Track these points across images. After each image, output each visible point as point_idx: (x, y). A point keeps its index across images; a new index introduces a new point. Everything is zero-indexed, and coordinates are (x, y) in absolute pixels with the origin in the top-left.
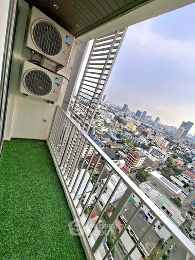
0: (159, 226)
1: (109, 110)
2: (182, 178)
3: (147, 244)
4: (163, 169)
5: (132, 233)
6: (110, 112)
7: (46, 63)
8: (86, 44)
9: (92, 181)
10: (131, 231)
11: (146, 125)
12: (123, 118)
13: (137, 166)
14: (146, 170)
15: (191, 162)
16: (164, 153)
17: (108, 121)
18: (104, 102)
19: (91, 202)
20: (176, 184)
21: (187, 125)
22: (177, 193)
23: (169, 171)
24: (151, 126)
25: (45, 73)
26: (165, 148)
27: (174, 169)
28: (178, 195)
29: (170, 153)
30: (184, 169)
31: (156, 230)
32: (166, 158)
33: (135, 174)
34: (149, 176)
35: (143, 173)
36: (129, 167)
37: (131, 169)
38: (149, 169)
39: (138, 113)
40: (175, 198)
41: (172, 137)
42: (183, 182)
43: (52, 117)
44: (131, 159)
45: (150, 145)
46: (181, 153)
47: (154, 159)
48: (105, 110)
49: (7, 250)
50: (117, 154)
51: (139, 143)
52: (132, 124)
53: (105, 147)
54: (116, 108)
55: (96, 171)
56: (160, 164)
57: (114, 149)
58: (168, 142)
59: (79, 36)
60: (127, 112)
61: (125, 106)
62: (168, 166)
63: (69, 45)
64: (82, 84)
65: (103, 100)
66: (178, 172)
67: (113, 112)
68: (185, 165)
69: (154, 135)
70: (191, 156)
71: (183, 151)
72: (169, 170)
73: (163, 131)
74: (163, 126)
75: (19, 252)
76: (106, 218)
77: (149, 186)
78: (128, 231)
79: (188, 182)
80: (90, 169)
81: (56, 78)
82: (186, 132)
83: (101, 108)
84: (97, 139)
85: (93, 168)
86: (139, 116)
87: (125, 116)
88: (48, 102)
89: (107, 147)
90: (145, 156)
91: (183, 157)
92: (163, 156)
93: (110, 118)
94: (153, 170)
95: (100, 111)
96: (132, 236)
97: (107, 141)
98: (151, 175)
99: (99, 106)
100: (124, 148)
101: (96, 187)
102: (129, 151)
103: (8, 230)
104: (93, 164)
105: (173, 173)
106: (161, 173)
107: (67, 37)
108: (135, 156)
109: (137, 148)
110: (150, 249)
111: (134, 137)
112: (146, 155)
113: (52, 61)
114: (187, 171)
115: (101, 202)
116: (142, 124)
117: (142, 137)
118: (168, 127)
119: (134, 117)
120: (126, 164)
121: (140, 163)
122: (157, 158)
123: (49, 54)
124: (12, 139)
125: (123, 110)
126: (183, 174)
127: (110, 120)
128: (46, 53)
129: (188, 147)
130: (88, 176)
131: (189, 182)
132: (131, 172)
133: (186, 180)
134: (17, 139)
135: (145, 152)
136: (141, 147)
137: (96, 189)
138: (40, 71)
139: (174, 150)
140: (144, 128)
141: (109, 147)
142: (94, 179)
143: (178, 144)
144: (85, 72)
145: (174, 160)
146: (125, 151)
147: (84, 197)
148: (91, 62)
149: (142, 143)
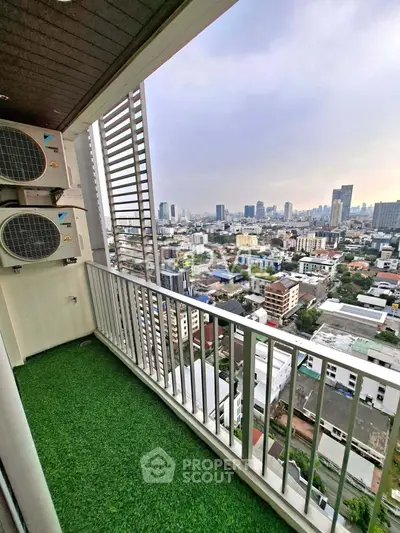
0: (379, 396)
1: (193, 229)
2: (378, 291)
3: (373, 439)
4: (339, 290)
5: (339, 433)
6: (197, 231)
7: (29, 197)
8: (86, 133)
9: (222, 376)
10: (335, 430)
11: (273, 225)
12: (226, 233)
13: (290, 308)
14: (310, 307)
15: (379, 256)
16: (327, 262)
17: (201, 249)
18: (176, 218)
19: (238, 415)
20: (372, 306)
21: (343, 194)
22: (382, 321)
23: (350, 290)
24: (281, 224)
25: (35, 215)
26: (325, 252)
27: (357, 282)
28: (384, 324)
29: (337, 256)
30: (372, 273)
31: (377, 404)
32: (334, 268)
33: (293, 324)
34: (319, 315)
35: (308, 315)
36: (278, 317)
37: (283, 319)
38: (314, 302)
39: (249, 211)
40: (383, 332)
41: (327, 227)
42: (382, 296)
43: (84, 285)
44: (274, 301)
45: (297, 258)
46: (355, 247)
47: (314, 281)
48: (184, 233)
49: (101, 527)
50: (245, 303)
51: (276, 264)
52: (246, 235)
53: (217, 300)
54: (204, 220)
55: (221, 354)
56: (330, 285)
57: (235, 296)
58: (324, 240)
59: (67, 126)
60: (228, 219)
61: (219, 207)
62: (344, 281)
63: (56, 150)
64: (112, 205)
65: (173, 215)
66: (366, 285)
67: (201, 230)
68: (371, 265)
69: (295, 237)
70: (374, 246)
71: (358, 243)
72: (350, 287)
73: (307, 224)
74: (302, 214)
75: (122, 522)
76: (280, 430)
77: (328, 332)
78: (329, 433)
79: (391, 294)
80: (207, 355)
81: (60, 215)
82: (347, 206)
83: (175, 233)
84: (196, 292)
85: (214, 351)
86: (252, 216)
87: (227, 227)
88: (65, 262)
89: (220, 299)
90: (296, 283)
91: (361, 253)
92: (327, 268)
93: (202, 243)
94: (322, 301)
95: (177, 238)
96: (340, 438)
97: (215, 288)
98: (322, 311)
99: (171, 231)
100: (253, 285)
101: (233, 382)
102: (263, 287)
103: (89, 500)
104: (210, 343)
105: (359, 290)
106: (338, 300)
107: (45, 137)
108: (278, 292)
109: (276, 275)
110: (383, 445)
111: (261, 257)
112: (297, 280)
113: (39, 189)
114: (380, 275)
115: (257, 407)
116: (264, 228)
117: (275, 250)
118: (312, 212)
119: (244, 222)
120: (268, 313)
121: (293, 300)
122: (318, 276)
123: (27, 180)
124: (28, 359)
125: (218, 218)
126: (377, 283)
127: (202, 246)
128: (22, 180)
129: (364, 231)
130: (210, 370)
131: (393, 291)
132: (285, 324)
133: (386, 292)
134: (37, 354)
135: (294, 275)
136: (281, 270)
137: (236, 385)
138: (25, 215)
139: (341, 247)
140: (270, 234)
141: (225, 296)
142: (224, 369)
143: (343, 234)
144: (109, 181)
145: (349, 266)
146: (257, 291)
147: (222, 413)
148: (111, 160)
149: (279, 262)
